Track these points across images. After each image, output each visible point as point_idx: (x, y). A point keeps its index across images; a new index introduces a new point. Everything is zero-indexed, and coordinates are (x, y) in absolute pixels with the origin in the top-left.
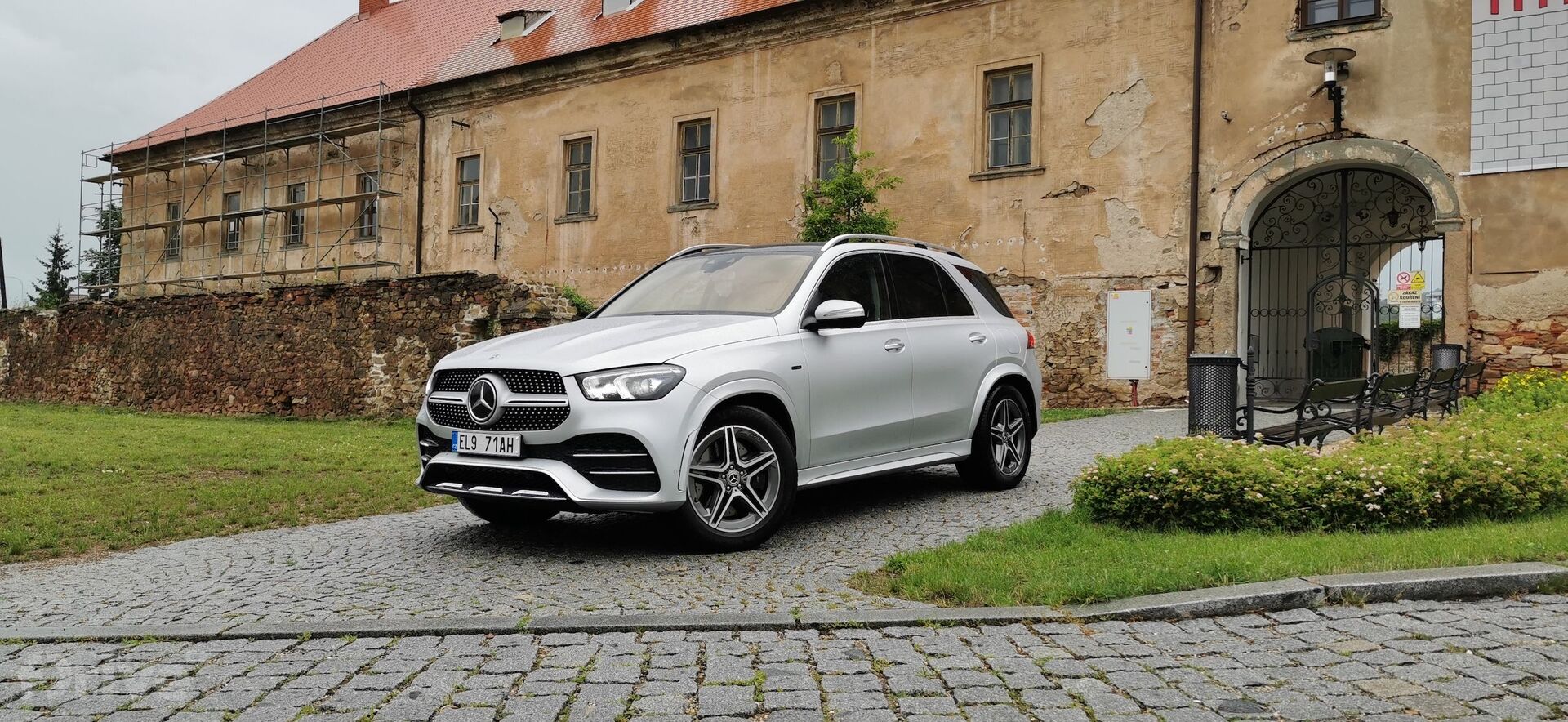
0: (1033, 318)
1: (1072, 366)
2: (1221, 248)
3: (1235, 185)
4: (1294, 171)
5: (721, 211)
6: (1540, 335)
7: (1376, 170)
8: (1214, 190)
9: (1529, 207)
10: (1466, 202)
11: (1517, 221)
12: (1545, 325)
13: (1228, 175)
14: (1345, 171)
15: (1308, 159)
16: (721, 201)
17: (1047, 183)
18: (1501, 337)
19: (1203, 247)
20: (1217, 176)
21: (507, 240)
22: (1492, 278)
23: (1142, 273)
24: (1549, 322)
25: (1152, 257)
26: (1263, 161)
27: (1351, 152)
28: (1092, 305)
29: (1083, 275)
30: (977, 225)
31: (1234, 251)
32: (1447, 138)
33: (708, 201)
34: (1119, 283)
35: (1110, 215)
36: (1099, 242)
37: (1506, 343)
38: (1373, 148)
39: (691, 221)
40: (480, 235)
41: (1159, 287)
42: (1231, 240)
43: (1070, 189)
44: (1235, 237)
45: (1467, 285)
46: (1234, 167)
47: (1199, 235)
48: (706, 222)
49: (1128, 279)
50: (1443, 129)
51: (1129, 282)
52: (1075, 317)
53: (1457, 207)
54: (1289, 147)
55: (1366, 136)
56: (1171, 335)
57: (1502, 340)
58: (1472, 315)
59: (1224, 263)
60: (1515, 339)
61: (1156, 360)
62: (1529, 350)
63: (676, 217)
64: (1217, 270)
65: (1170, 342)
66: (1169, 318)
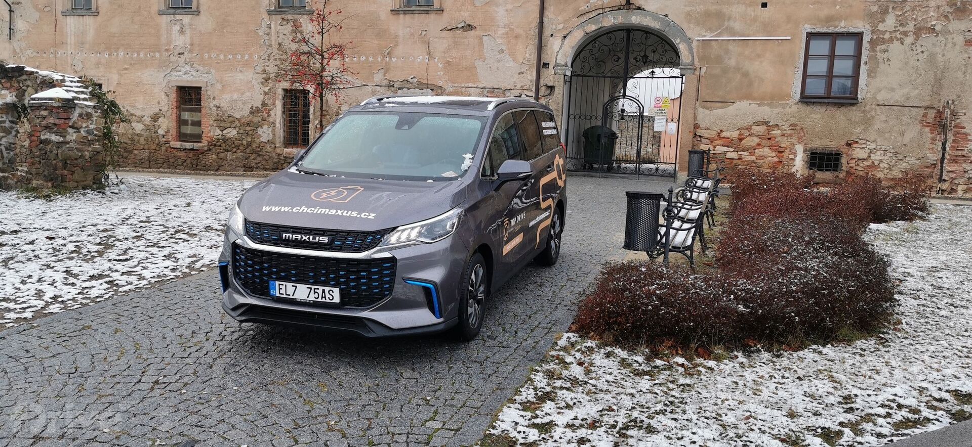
2: (555, 74)
3: (565, 33)
4: (601, 28)
5: (203, 17)
6: (732, 140)
7: (647, 32)
8: (552, 35)
9: (732, 62)
10: (698, 56)
11: (725, 71)
12: (735, 134)
13: (561, 27)
14: (629, 31)
15: (610, 21)
16: (202, 9)
17: (444, 20)
18: (712, 140)
19: (544, 71)
20: (554, 26)
21: (20, 25)
22: (709, 104)
23: (505, 87)
24: (738, 132)
25: (512, 76)
26: (582, 19)
27: (635, 19)
29: (467, 85)
30: (397, 45)
31: (563, 76)
32: (691, 15)
33: (191, 8)
34: (490, 92)
35: (485, 46)
36: (477, 63)
37: (713, 144)
38: (648, 18)
39: (178, 23)
42: (561, 69)
43: (460, 26)
44: (564, 67)
45: (695, 108)
46: (566, 21)
47: (542, 64)
48: (190, 25)
49: (496, 90)
50: (689, 9)
51: (496, 92)
53: (693, 60)
54: (598, 12)
55: (644, 10)
57: (712, 142)
58: (696, 126)
59: (556, 84)
60: (718, 142)
62: (725, 149)
63: (165, 19)
64: (551, 88)
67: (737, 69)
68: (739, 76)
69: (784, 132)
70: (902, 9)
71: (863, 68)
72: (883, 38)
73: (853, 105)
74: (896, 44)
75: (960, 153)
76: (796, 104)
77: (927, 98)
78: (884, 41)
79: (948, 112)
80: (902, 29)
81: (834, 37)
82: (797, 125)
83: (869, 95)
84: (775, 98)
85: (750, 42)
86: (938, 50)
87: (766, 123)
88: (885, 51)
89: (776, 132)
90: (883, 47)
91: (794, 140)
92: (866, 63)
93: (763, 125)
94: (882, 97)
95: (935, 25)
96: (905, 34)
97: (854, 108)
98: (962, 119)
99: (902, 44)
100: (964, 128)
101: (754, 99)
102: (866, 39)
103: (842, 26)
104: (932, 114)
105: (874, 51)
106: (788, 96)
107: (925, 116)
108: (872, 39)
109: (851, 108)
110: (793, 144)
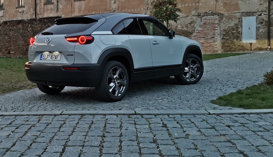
0: (219, 25)
1: (231, 39)
21: (60, 6)
23: (253, 11)
25: (256, 6)
28: (237, 21)
29: (234, 12)
34: (246, 14)
36: (239, 2)
40: (52, 5)
41: (259, 15)
49: (249, 13)
51: (249, 14)
52: (232, 25)
56: (262, 30)
61: (258, 37)
65: (262, 32)
66: (262, 25)
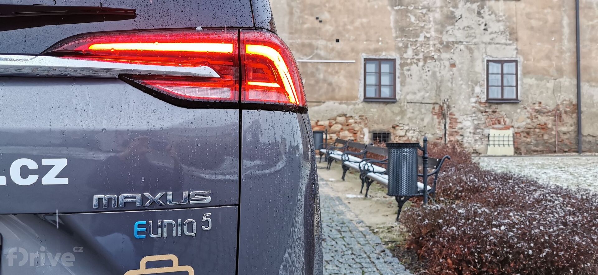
6: (325, 127)
9: (321, 76)
24: (328, 121)
67: (325, 80)
68: (326, 85)
69: (356, 121)
70: (416, 45)
71: (398, 81)
72: (407, 63)
73: (394, 102)
74: (414, 66)
75: (454, 130)
76: (362, 102)
77: (434, 98)
78: (407, 64)
79: (445, 106)
80: (416, 57)
81: (380, 61)
82: (363, 116)
83: (402, 97)
84: (349, 99)
85: (331, 64)
86: (437, 69)
87: (345, 115)
88: (409, 70)
89: (351, 121)
90: (408, 68)
91: (362, 125)
92: (399, 77)
93: (343, 116)
94: (410, 97)
95: (433, 55)
96: (418, 60)
97: (395, 105)
98: (453, 110)
99: (417, 66)
100: (454, 115)
101: (336, 100)
102: (398, 63)
103: (383, 55)
104: (437, 107)
105: (402, 70)
106: (356, 98)
107: (434, 108)
108: (401, 63)
109: (393, 104)
110: (362, 128)
